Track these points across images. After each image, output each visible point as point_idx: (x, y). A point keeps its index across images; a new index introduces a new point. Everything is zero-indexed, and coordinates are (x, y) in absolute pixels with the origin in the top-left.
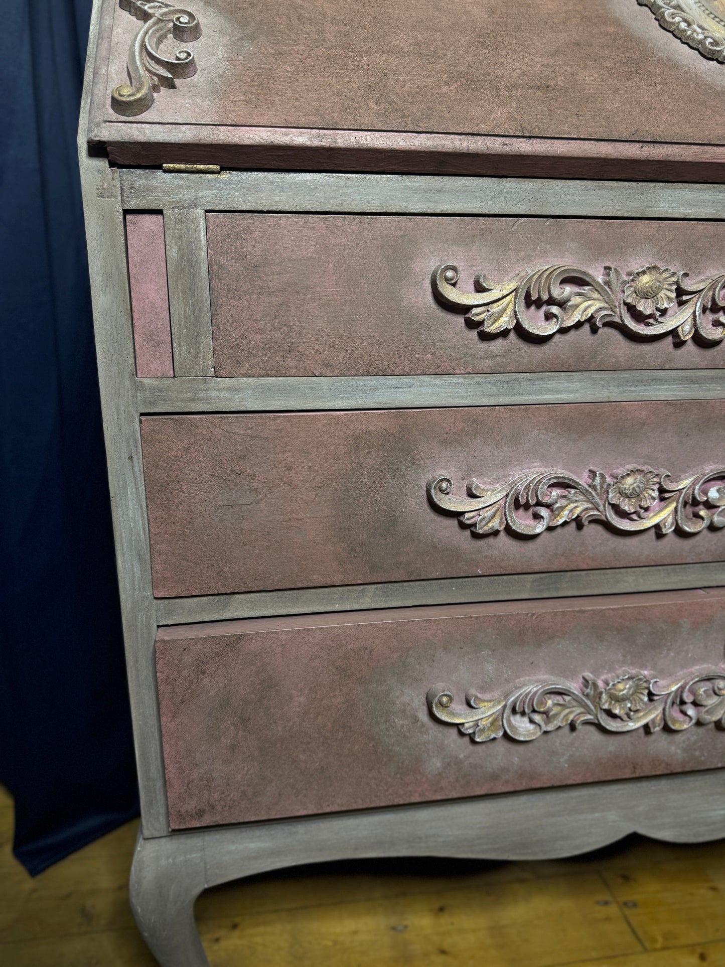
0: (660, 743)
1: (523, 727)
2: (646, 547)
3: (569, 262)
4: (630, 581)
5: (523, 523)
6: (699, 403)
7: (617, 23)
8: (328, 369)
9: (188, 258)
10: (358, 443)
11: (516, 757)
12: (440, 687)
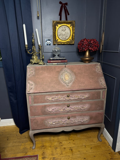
0: (64, 125)
1: (54, 124)
2: (62, 112)
3: (54, 96)
4: (61, 114)
5: (53, 111)
6: (64, 104)
7: (59, 80)
8: (40, 103)
9: (32, 98)
10: (42, 107)
12: (48, 121)
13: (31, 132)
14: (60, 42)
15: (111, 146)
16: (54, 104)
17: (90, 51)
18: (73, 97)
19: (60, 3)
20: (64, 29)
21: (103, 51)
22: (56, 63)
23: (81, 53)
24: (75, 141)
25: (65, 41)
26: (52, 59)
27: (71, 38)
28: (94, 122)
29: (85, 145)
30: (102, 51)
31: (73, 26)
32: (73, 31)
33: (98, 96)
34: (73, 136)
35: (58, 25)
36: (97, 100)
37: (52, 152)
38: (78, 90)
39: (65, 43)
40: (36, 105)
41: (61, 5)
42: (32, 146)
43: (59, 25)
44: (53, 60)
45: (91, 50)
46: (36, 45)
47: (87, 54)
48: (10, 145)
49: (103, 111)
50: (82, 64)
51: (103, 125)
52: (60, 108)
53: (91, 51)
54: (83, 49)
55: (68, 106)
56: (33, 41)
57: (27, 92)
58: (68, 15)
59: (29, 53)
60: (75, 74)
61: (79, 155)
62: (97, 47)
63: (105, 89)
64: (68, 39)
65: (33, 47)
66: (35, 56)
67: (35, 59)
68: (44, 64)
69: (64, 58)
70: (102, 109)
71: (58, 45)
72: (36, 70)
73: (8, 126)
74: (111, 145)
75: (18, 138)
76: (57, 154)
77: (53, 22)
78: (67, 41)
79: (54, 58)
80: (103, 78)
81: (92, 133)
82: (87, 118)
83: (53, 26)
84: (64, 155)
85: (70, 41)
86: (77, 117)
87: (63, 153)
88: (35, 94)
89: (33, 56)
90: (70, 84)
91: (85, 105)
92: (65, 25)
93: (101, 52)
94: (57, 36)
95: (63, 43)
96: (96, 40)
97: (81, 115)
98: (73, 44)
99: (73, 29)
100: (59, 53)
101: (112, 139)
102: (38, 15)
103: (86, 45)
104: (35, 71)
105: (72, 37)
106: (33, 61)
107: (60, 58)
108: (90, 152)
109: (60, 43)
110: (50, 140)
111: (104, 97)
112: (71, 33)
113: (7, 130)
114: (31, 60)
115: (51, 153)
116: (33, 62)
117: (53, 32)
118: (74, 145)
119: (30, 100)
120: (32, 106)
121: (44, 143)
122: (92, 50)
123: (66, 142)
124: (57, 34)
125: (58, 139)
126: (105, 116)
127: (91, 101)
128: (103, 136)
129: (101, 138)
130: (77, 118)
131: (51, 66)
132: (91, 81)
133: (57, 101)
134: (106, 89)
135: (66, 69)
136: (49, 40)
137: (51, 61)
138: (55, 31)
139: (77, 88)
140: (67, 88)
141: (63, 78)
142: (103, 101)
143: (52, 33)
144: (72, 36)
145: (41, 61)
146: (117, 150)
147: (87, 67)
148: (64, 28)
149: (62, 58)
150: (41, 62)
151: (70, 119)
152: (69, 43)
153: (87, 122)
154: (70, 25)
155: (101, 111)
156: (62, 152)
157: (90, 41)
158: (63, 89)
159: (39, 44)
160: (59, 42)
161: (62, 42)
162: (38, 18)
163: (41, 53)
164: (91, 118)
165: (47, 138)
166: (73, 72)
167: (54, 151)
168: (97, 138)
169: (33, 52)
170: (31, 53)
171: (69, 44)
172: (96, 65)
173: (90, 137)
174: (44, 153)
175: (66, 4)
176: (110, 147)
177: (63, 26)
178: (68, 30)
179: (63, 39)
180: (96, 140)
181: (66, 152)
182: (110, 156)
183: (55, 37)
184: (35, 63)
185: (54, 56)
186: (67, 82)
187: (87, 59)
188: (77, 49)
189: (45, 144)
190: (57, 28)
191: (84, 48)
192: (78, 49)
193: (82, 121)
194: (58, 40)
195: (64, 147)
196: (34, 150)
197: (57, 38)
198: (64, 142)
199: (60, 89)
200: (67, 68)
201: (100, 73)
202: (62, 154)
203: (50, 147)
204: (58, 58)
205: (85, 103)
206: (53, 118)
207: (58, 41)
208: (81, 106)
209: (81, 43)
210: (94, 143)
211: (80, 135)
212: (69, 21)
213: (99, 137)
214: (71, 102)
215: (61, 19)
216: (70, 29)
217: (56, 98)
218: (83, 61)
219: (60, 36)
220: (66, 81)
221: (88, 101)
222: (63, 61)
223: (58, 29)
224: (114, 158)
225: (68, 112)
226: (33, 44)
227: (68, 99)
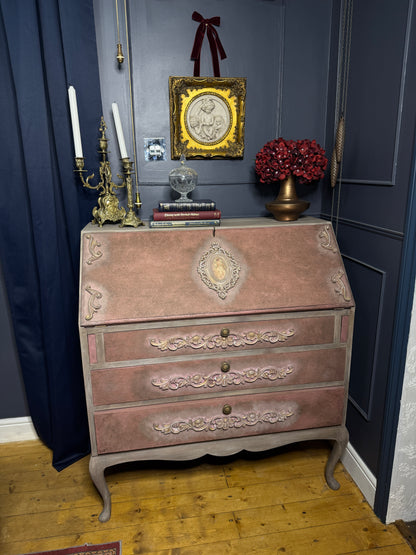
0: (209, 433)
1: (176, 430)
2: (203, 389)
3: (178, 336)
4: (200, 397)
5: (174, 387)
7: (192, 280)
8: (129, 359)
9: (100, 341)
10: (136, 373)
11: (175, 437)
12: (156, 422)
13: (97, 463)
14: (196, 150)
15: (372, 503)
16: (178, 363)
17: (296, 180)
18: (243, 337)
19: (196, 17)
20: (209, 105)
21: (340, 180)
22: (184, 222)
23: (265, 188)
24: (247, 489)
25: (213, 148)
26: (167, 205)
27: (231, 137)
28: (314, 421)
29: (282, 502)
30: (337, 183)
31: (239, 97)
32: (238, 111)
33: (326, 333)
34: (240, 473)
35: (189, 91)
36: (322, 347)
37: (170, 529)
38: (257, 311)
39: (213, 155)
40: (113, 365)
41: (198, 24)
42: (97, 510)
43: (193, 93)
44: (172, 210)
45: (302, 176)
46: (113, 159)
47: (288, 189)
48: (21, 509)
49: (342, 385)
50: (270, 226)
51: (343, 432)
52: (195, 374)
53: (301, 182)
54: (274, 173)
55: (226, 367)
56: (102, 144)
57: (82, 321)
58: (222, 58)
59: (86, 185)
60: (248, 257)
61: (262, 539)
62: (322, 167)
63: (349, 308)
64: (221, 140)
65: (103, 164)
66: (109, 197)
67: (109, 207)
68: (141, 225)
69: (208, 205)
70: (339, 376)
71: (188, 159)
72: (114, 244)
73: (11, 443)
74: (371, 501)
75: (48, 486)
76: (187, 535)
77: (173, 80)
78: (218, 146)
79: (174, 205)
80: (342, 271)
81: (304, 461)
82: (290, 409)
83: (171, 95)
84: (212, 540)
85: (227, 146)
86: (254, 405)
87: (209, 532)
88: (110, 329)
89: (103, 196)
90: (232, 293)
91: (282, 363)
92: (210, 93)
93: (333, 185)
94: (183, 129)
95: (204, 155)
96: (318, 146)
97: (268, 400)
98: (240, 158)
99: (238, 106)
100: (192, 187)
101: (375, 480)
102: (120, 57)
103: (284, 160)
104: (110, 248)
105: (237, 133)
106: (101, 215)
107: (197, 205)
108: (301, 525)
109: (194, 154)
110: (162, 491)
111: (347, 337)
112: (231, 118)
113: (9, 459)
114: (95, 212)
115: (167, 533)
116: (104, 216)
117: (172, 117)
118: (245, 505)
119: (92, 348)
120: (99, 371)
121: (139, 498)
122: (305, 176)
123: (216, 495)
124: (186, 123)
125: (189, 483)
126: (349, 400)
127: (301, 349)
128: (344, 471)
129: (336, 476)
130: (256, 409)
131: (164, 232)
132: (302, 282)
133: (185, 350)
134: (353, 309)
135: (216, 241)
136: (157, 142)
137: (166, 215)
138: (179, 111)
139: (255, 307)
140: (220, 306)
141: (207, 271)
142: (341, 351)
143: (166, 120)
144: (237, 128)
145: (131, 213)
146: (390, 518)
147: (287, 233)
148: (209, 103)
149: (203, 204)
150: (131, 220)
151: (232, 414)
152: (224, 155)
153: (288, 424)
154: (229, 92)
155: (337, 383)
156: (204, 529)
157: (298, 149)
158: (208, 310)
159: (124, 155)
160: (191, 150)
161: (201, 151)
162: (120, 66)
163: (129, 187)
164: (303, 409)
165: (151, 483)
166: (240, 250)
167: (177, 526)
168: (322, 479)
169: (101, 184)
170: (97, 187)
171: (226, 157)
172: (316, 228)
173: (300, 476)
174: (140, 534)
175: (216, 21)
176: (366, 506)
177: (205, 94)
178: (220, 111)
179: (205, 141)
180: (318, 484)
181: (217, 530)
182: (368, 537)
183: (180, 132)
184: (108, 222)
185: (174, 196)
186: (220, 285)
187: (288, 206)
188: (251, 173)
189: (143, 504)
190: (185, 100)
191: (278, 170)
192: (256, 175)
193: (274, 420)
194: (187, 141)
195: (210, 510)
196: (105, 525)
197: (185, 136)
198: (210, 493)
199: (198, 311)
200: (220, 238)
201: (331, 253)
202: (204, 535)
203: (163, 511)
204: (189, 205)
205: (282, 358)
206: (175, 411)
207: (188, 147)
208: (270, 367)
209: (267, 154)
210: (311, 497)
211: (265, 469)
212: (225, 78)
213: (328, 475)
214: (235, 355)
215: (197, 72)
216: (229, 107)
217: (184, 340)
218: (273, 214)
219: (193, 128)
220: (218, 281)
221: (293, 349)
222: (207, 214)
223: (189, 105)
224: (383, 544)
225: (225, 389)
226: (102, 156)
227: (223, 343)
